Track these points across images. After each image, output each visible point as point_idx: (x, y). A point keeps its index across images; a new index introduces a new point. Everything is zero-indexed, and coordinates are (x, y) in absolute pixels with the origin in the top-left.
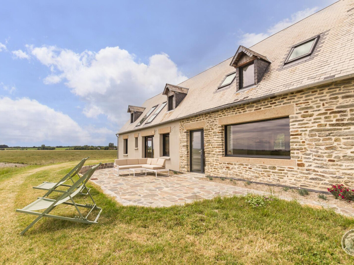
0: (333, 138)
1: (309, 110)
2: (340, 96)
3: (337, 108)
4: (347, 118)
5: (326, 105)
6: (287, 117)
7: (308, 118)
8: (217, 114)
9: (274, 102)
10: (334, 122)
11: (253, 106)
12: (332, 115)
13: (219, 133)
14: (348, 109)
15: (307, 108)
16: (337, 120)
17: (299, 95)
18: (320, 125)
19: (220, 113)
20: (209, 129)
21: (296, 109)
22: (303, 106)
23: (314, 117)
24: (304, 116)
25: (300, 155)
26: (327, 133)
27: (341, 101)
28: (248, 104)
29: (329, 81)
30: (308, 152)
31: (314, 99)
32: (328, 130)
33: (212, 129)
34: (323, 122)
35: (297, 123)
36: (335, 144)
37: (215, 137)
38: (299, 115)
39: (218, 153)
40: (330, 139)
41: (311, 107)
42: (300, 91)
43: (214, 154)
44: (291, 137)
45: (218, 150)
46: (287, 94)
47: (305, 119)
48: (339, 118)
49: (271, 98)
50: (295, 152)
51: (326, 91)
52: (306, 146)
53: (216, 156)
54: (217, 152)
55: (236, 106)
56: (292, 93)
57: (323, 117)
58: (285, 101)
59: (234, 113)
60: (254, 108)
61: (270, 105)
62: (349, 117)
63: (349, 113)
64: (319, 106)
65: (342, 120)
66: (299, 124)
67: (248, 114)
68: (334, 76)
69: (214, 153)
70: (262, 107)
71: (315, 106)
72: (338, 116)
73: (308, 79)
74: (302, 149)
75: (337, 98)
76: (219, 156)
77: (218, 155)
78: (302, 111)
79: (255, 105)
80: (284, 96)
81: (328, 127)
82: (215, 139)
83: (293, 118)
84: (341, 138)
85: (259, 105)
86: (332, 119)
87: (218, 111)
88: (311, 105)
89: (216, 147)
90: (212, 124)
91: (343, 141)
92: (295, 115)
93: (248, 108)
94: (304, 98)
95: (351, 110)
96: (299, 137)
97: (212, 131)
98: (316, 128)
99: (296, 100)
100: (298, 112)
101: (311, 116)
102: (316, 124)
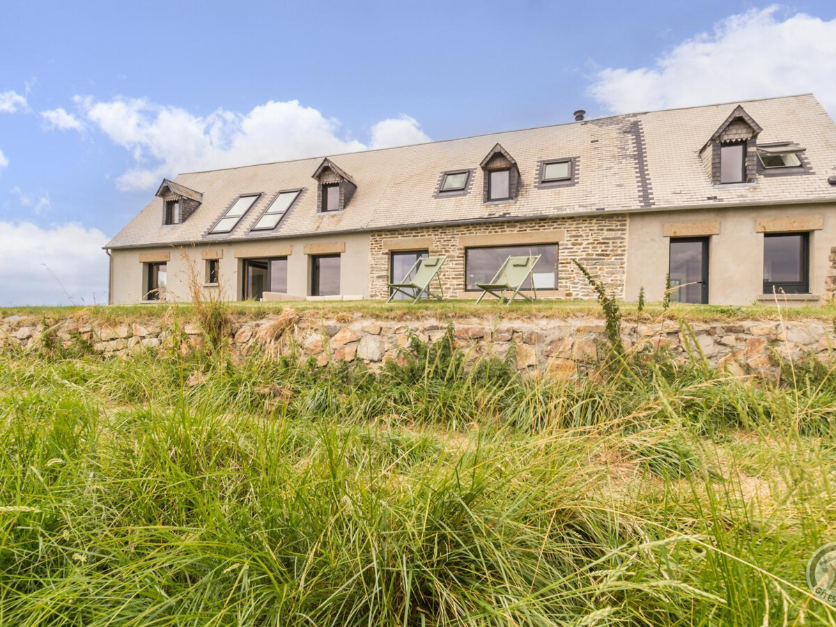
0: (598, 267)
1: (579, 239)
2: (605, 228)
3: (603, 239)
4: (610, 249)
5: (594, 235)
6: (557, 244)
7: (578, 247)
8: (456, 230)
9: (542, 224)
10: (600, 252)
11: (515, 226)
12: (599, 245)
13: (458, 257)
14: (611, 241)
15: (577, 236)
16: (602, 251)
17: (570, 221)
18: (588, 254)
19: (462, 229)
20: (441, 251)
21: (566, 236)
22: (574, 233)
23: (583, 246)
24: (574, 244)
25: (568, 284)
26: (594, 262)
27: (606, 234)
28: (509, 222)
29: (600, 212)
30: (576, 281)
31: (584, 228)
32: (595, 259)
33: (447, 251)
34: (590, 251)
35: (567, 251)
36: (599, 273)
37: (450, 263)
38: (569, 243)
39: (456, 287)
40: (596, 268)
41: (581, 236)
42: (572, 218)
43: (449, 288)
44: (560, 265)
45: (455, 282)
46: (558, 219)
47: (575, 247)
48: (603, 248)
49: (540, 220)
50: (564, 281)
51: (594, 221)
52: (575, 275)
53: (451, 291)
54: (453, 285)
55: (491, 223)
56: (563, 218)
57: (591, 246)
58: (555, 225)
59: (487, 231)
60: (517, 229)
61: (537, 228)
62: (611, 248)
63: (611, 245)
64: (587, 236)
65: (606, 251)
66: (569, 252)
67: (508, 235)
68: (603, 209)
69: (448, 286)
70: (528, 229)
71: (584, 235)
72: (603, 247)
73: (580, 206)
74: (570, 278)
75: (602, 230)
76: (457, 291)
77: (454, 289)
78: (573, 239)
79: (519, 225)
80: (555, 219)
81: (594, 257)
82: (451, 266)
83: (563, 245)
84: (605, 267)
85: (524, 226)
86: (598, 249)
87: (459, 226)
88: (581, 233)
89: (453, 278)
90: (446, 243)
91: (606, 270)
92: (565, 242)
93: (508, 227)
94: (575, 226)
95: (613, 243)
96: (568, 265)
97: (447, 254)
98: (584, 257)
99: (567, 226)
100: (569, 239)
101: (581, 244)
102: (585, 253)
